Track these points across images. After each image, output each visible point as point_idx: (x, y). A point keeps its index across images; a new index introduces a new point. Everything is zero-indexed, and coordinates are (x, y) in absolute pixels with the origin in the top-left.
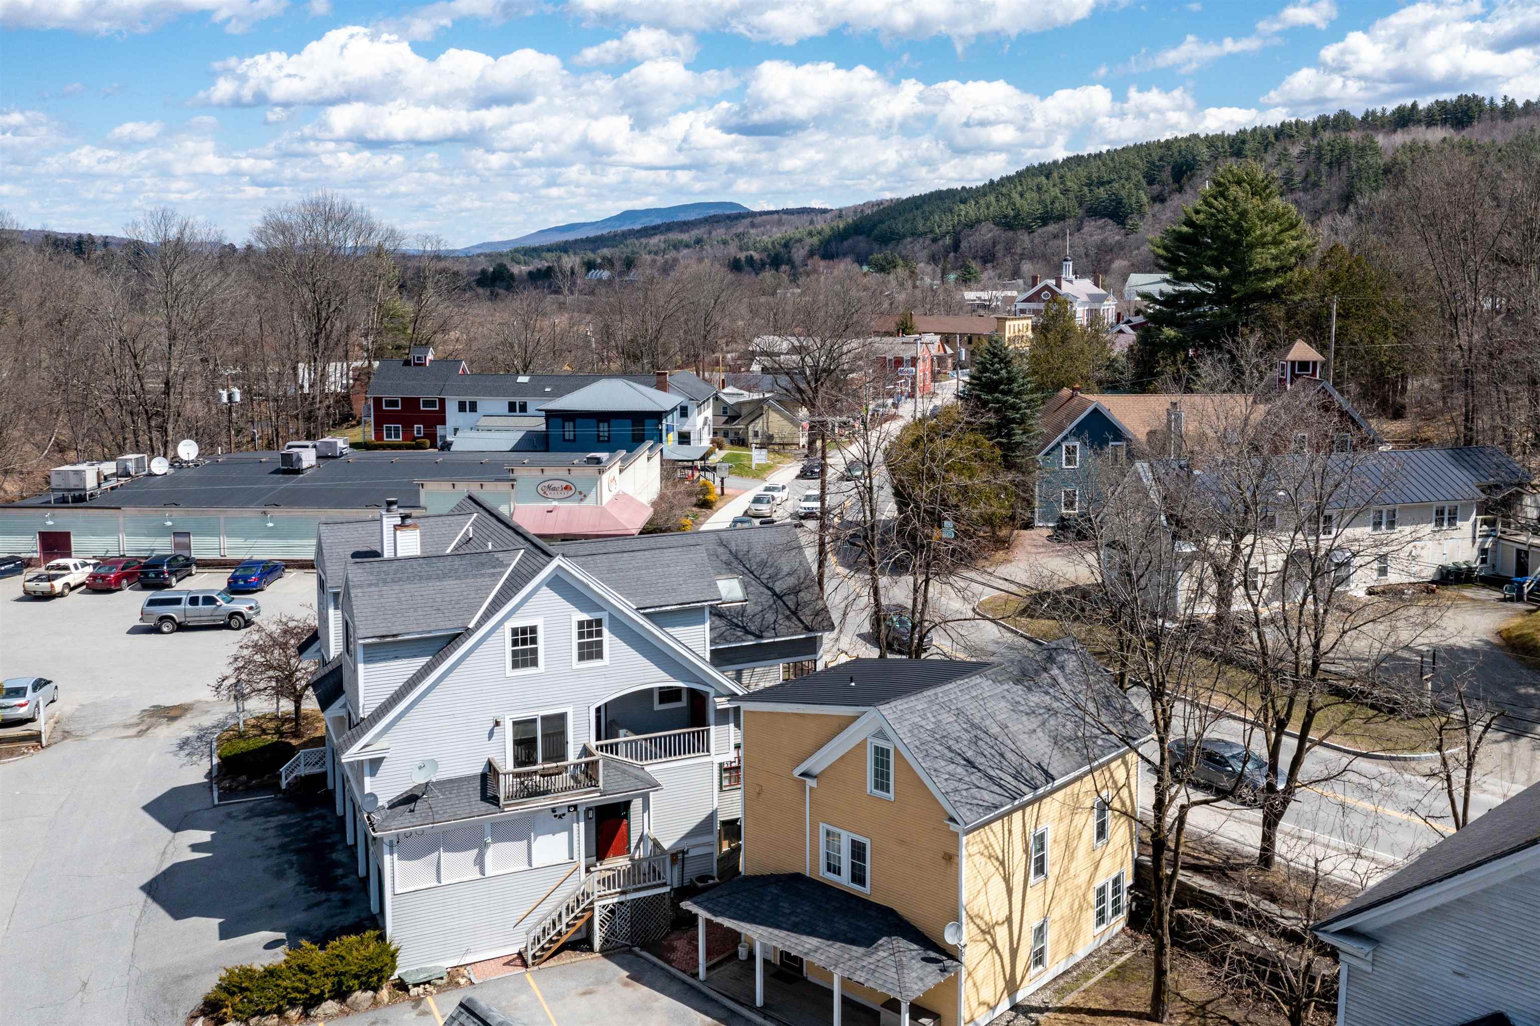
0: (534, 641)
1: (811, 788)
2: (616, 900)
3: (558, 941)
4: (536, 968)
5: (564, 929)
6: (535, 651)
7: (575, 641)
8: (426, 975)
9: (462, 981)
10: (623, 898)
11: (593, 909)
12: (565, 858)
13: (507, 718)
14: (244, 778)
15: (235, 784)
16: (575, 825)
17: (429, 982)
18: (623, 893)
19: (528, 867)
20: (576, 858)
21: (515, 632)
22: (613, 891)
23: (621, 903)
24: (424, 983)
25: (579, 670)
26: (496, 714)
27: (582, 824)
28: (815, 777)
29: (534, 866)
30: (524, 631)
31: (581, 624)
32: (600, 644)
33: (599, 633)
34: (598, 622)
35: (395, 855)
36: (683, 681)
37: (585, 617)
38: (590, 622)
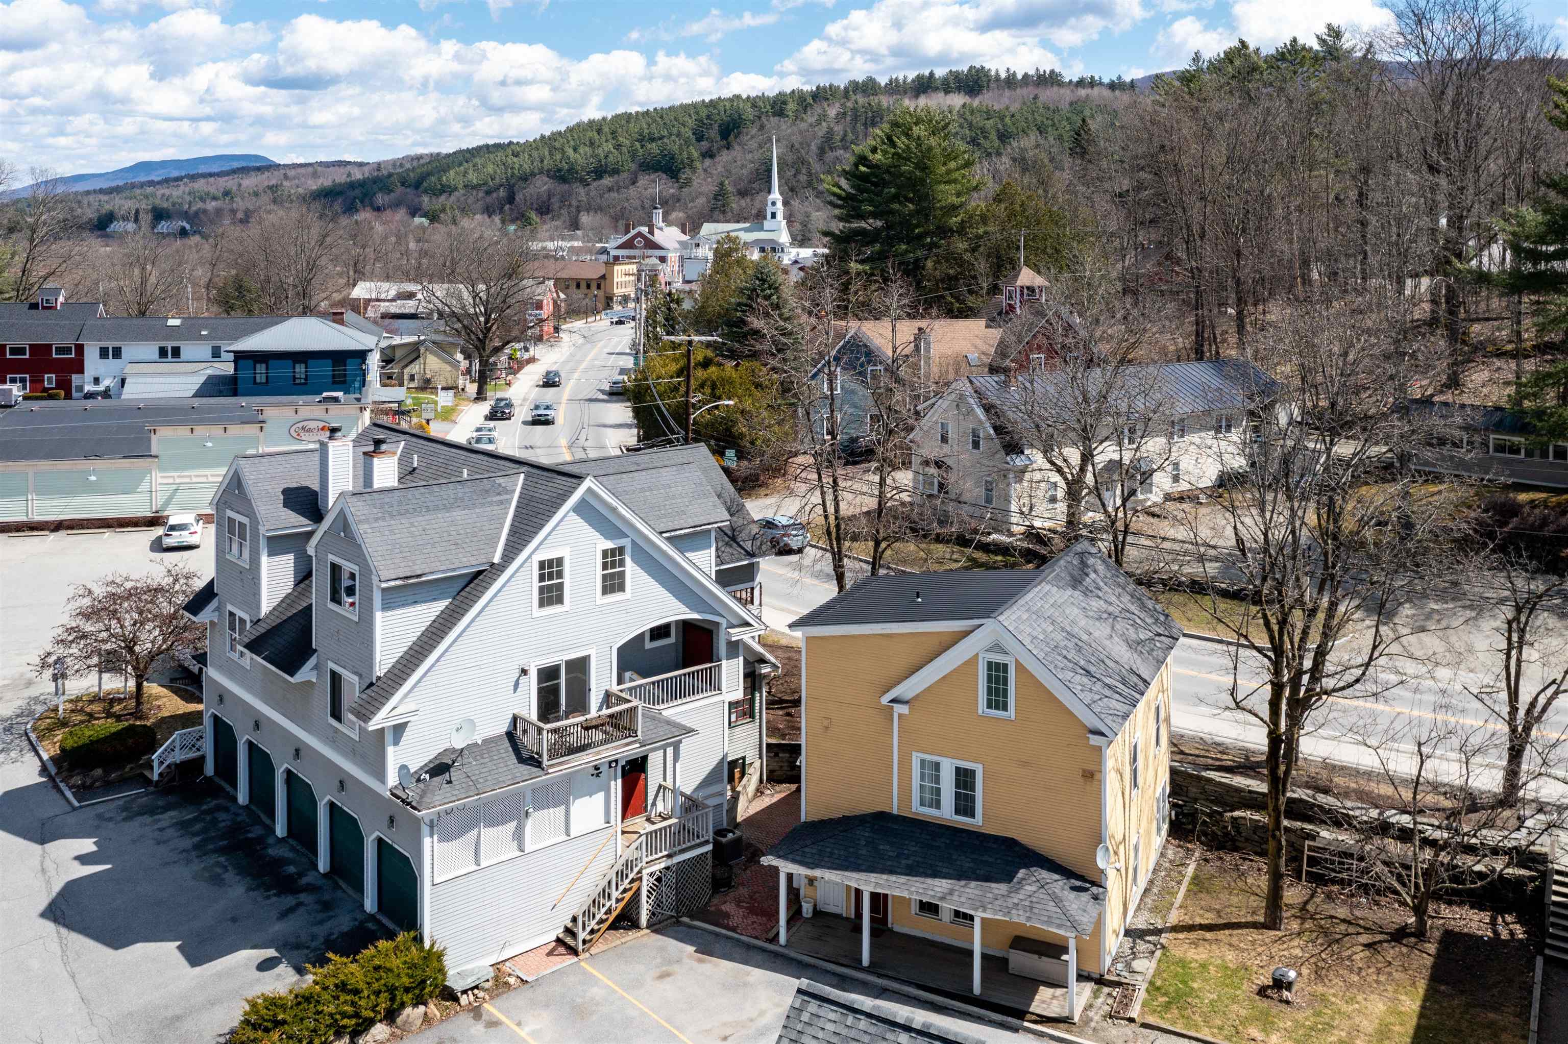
0: (560, 574)
1: (900, 716)
2: (663, 865)
3: (607, 919)
4: (587, 955)
5: (614, 906)
6: (560, 587)
7: (599, 572)
8: (474, 978)
9: (512, 980)
10: (669, 862)
11: (640, 879)
12: (602, 822)
13: (533, 665)
14: (99, 772)
15: (89, 782)
16: (613, 783)
17: (477, 987)
18: (669, 856)
19: (565, 838)
20: (613, 822)
21: (542, 565)
22: (660, 855)
23: (667, 868)
24: (472, 989)
25: (603, 605)
26: (524, 663)
27: (619, 781)
28: (907, 702)
29: (573, 835)
30: (550, 563)
31: (605, 553)
32: (622, 575)
33: (622, 563)
34: (621, 550)
35: (436, 837)
36: (698, 612)
37: (610, 545)
38: (613, 551)
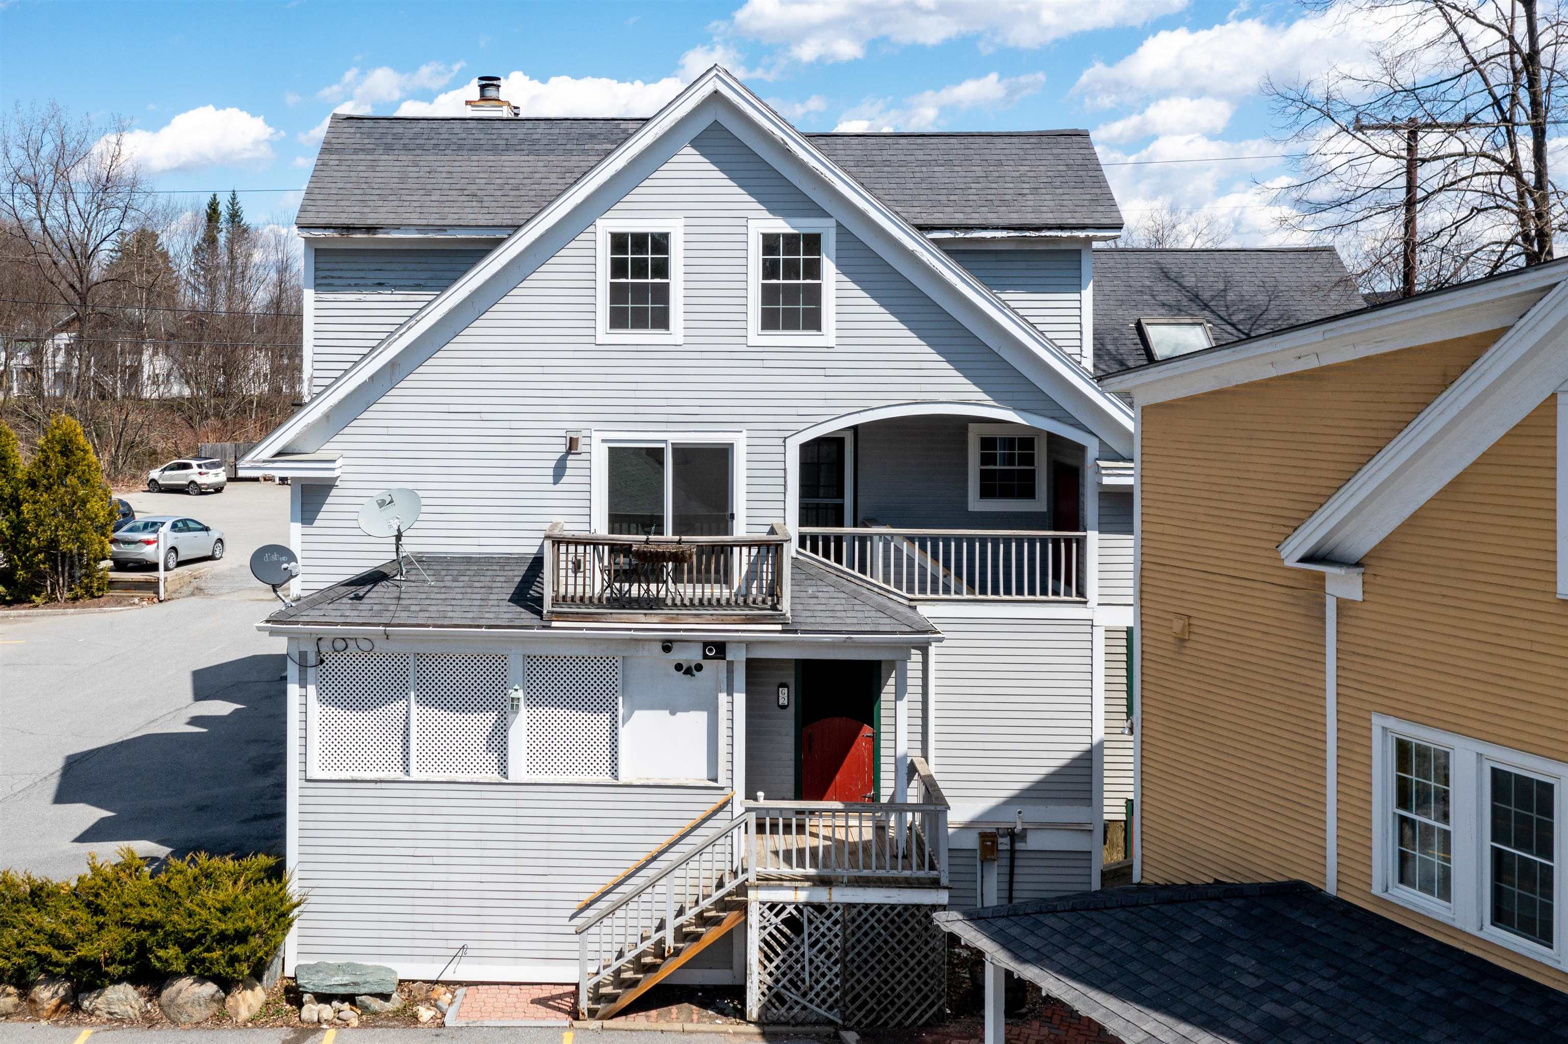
0: (662, 269)
1: (1342, 605)
2: (802, 896)
3: (653, 968)
4: (595, 1024)
5: (670, 943)
6: (662, 293)
7: (755, 279)
8: (346, 979)
9: (427, 1017)
10: (822, 896)
11: (743, 907)
12: (698, 774)
13: (597, 437)
16: (723, 698)
17: (350, 999)
18: (821, 882)
19: (607, 779)
20: (722, 781)
21: (619, 242)
22: (800, 871)
23: (819, 908)
24: (343, 998)
25: (763, 350)
26: (575, 429)
27: (740, 699)
28: (1358, 564)
29: (622, 780)
30: (640, 240)
31: (770, 243)
32: (814, 294)
33: (814, 269)
34: (813, 242)
35: (312, 689)
36: (1015, 409)
37: (781, 226)
38: (791, 240)
